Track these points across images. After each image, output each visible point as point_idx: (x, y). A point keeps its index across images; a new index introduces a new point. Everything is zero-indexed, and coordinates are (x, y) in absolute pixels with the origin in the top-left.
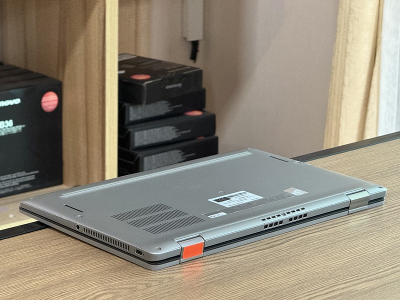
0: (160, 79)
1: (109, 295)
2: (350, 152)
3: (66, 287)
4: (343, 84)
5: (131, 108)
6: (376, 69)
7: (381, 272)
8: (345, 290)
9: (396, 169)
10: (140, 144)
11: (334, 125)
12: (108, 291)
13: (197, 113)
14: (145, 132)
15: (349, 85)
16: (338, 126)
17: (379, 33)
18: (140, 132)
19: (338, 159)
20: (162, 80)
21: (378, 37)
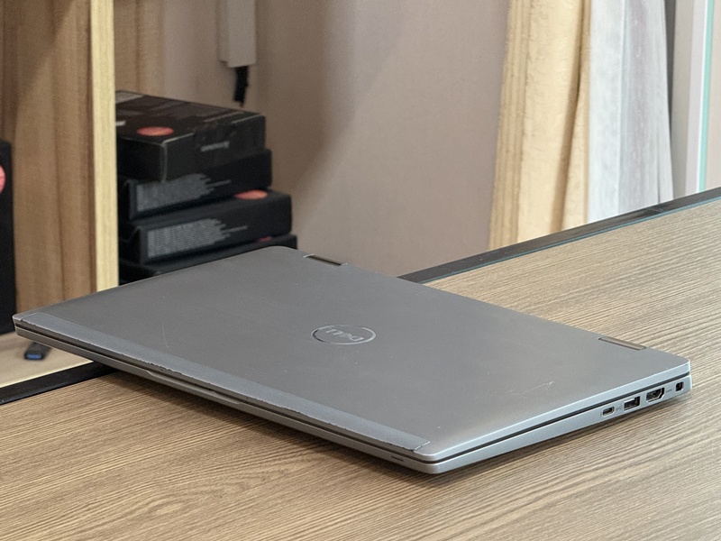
0: (191, 134)
1: (175, 506)
2: (568, 246)
3: (94, 494)
4: (523, 133)
5: (140, 190)
6: (581, 104)
7: (655, 449)
8: (597, 483)
9: (654, 272)
10: (159, 254)
11: (508, 207)
12: (172, 499)
13: (258, 195)
14: (166, 231)
15: (533, 135)
16: (516, 209)
17: (584, 41)
18: (158, 231)
19: (547, 257)
20: (194, 136)
21: (584, 47)
